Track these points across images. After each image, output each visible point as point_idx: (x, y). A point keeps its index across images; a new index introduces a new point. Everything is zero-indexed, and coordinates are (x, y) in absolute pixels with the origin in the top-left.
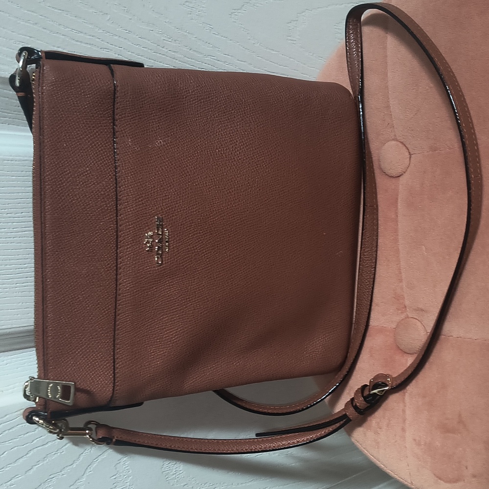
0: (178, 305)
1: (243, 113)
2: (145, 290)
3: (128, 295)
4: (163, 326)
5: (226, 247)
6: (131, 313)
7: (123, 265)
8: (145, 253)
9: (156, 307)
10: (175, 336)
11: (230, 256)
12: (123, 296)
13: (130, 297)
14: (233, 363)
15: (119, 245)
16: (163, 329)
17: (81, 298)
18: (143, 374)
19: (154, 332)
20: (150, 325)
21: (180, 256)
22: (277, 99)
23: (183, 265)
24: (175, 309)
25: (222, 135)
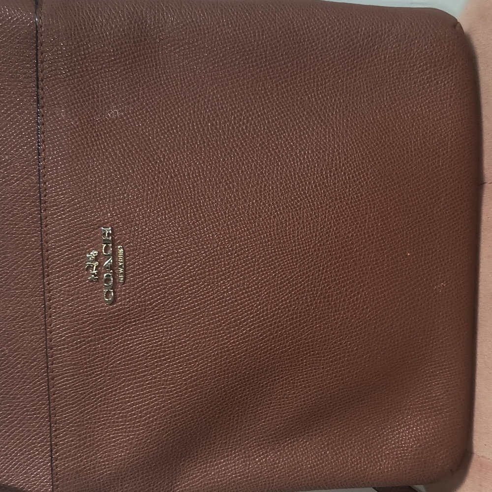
0: (146, 366)
1: (254, 64)
2: (91, 341)
3: (64, 348)
4: (125, 398)
5: (223, 275)
6: (70, 376)
7: (53, 303)
8: (88, 283)
9: (112, 367)
10: (146, 414)
11: (232, 288)
12: (56, 350)
13: (67, 351)
14: (254, 459)
15: (46, 271)
16: (126, 403)
17: (7, 351)
18: (99, 471)
19: (112, 406)
20: (105, 395)
21: (145, 289)
22: (316, 40)
23: (151, 304)
24: (142, 372)
25: (218, 100)
